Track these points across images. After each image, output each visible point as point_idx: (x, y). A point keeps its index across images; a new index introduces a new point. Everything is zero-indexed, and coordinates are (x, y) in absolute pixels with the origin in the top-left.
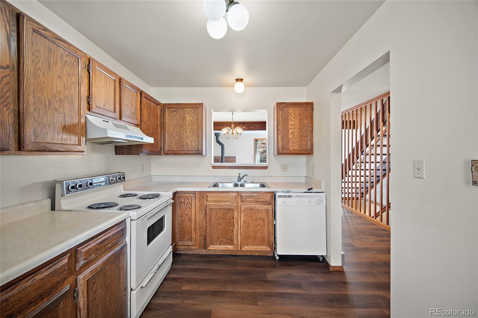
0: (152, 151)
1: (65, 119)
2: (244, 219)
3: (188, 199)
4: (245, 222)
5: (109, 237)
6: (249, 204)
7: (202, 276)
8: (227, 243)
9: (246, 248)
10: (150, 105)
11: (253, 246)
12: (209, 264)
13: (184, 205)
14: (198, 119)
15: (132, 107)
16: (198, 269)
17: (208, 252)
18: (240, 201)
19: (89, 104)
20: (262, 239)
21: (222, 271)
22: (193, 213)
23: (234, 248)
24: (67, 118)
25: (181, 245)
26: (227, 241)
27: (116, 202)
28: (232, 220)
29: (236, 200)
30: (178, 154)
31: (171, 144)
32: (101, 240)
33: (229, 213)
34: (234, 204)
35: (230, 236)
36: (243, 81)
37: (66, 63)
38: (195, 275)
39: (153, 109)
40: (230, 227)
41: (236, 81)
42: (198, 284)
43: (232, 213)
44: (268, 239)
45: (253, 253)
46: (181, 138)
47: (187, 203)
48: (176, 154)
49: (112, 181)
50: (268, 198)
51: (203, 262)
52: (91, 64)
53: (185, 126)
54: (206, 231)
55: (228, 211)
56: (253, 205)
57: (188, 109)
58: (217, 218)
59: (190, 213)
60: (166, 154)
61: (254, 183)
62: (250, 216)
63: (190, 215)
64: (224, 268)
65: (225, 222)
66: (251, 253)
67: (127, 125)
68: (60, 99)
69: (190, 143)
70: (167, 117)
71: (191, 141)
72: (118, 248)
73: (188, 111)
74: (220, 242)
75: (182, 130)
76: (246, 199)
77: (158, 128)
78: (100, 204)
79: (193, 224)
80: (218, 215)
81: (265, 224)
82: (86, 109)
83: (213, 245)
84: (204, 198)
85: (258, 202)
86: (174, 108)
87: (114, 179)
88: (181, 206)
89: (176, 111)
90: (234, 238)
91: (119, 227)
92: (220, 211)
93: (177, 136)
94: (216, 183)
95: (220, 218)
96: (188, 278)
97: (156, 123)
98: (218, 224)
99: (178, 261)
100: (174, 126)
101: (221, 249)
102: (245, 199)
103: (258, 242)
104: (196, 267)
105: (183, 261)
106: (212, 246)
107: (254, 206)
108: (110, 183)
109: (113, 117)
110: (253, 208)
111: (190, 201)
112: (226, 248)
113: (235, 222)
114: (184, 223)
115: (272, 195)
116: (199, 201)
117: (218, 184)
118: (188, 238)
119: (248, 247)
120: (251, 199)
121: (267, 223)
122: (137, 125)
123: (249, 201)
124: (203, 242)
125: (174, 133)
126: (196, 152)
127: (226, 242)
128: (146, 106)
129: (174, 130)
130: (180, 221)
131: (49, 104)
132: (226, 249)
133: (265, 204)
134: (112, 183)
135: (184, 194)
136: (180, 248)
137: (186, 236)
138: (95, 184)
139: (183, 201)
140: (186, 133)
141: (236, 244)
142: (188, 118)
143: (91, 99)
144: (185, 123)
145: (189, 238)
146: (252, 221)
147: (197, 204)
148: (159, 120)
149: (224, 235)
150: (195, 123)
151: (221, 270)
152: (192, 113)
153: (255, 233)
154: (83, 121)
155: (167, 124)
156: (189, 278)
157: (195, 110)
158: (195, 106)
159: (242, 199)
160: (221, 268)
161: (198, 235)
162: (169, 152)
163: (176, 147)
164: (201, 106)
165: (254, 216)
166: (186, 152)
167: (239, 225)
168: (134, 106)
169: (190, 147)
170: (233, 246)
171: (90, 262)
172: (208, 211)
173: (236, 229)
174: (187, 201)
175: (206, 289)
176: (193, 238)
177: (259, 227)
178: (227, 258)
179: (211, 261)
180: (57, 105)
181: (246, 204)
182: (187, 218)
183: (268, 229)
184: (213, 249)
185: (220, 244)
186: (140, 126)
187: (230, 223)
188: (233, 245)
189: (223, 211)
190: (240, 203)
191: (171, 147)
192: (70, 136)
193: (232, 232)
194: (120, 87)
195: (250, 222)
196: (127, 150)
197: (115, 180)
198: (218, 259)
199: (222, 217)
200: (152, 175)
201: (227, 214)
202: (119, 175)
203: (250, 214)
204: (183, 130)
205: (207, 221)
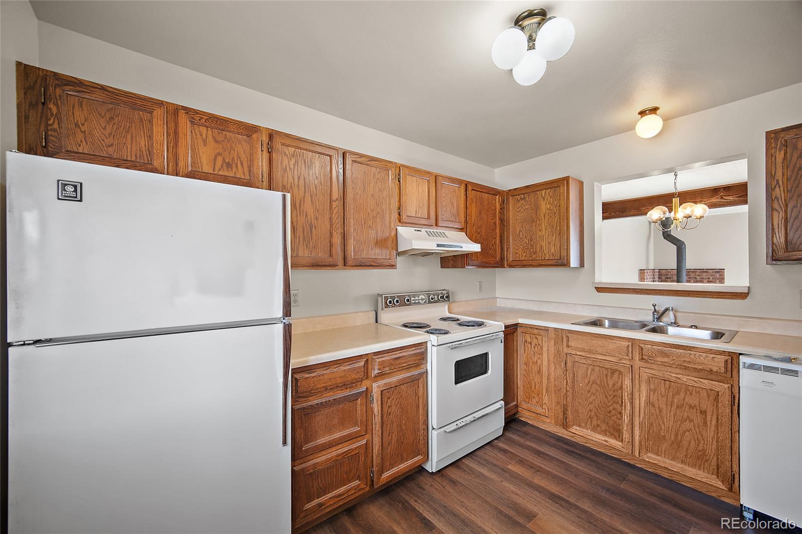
0: (484, 262)
1: (377, 235)
2: (648, 396)
3: (536, 338)
4: (649, 403)
5: (405, 356)
6: (662, 368)
7: (546, 466)
8: (608, 433)
9: (650, 457)
10: (482, 198)
11: (672, 460)
12: (566, 455)
13: (531, 348)
14: (559, 206)
15: (452, 208)
16: (544, 453)
17: (572, 437)
18: (637, 359)
19: (400, 215)
20: (700, 453)
21: (585, 475)
22: (545, 363)
23: (624, 448)
24: (379, 233)
25: (525, 408)
26: (608, 429)
27: (428, 324)
28: (620, 392)
29: (627, 356)
30: (527, 265)
31: (516, 251)
32: (395, 356)
33: (611, 377)
34: (624, 362)
35: (615, 422)
36: (658, 112)
37: (378, 181)
38: (535, 459)
39: (486, 203)
40: (614, 404)
41: (640, 116)
42: (534, 472)
43: (619, 378)
44: (718, 459)
45: (675, 476)
46: (531, 240)
47: (536, 345)
48: (524, 266)
49: (432, 299)
50: (718, 364)
51: (557, 448)
52: (401, 172)
53: (539, 220)
54: (567, 399)
55: (609, 374)
56: (673, 373)
57: (543, 192)
58: (587, 381)
59: (539, 362)
60: (511, 265)
61: (696, 327)
62: (663, 394)
63: (540, 365)
64: (592, 473)
65: (604, 392)
66: (670, 475)
67: (445, 232)
68: (373, 216)
69: (547, 248)
70: (511, 209)
71: (549, 243)
72: (415, 372)
73: (543, 195)
74: (593, 426)
75: (534, 227)
76: (653, 357)
77: (496, 228)
78: (413, 323)
79: (545, 381)
80: (589, 375)
81: (709, 423)
82: (397, 221)
83: (580, 426)
84: (563, 341)
85: (686, 368)
86: (521, 194)
87: (436, 297)
88: (526, 348)
89: (524, 198)
90: (623, 428)
91: (417, 349)
92: (593, 370)
93: (526, 237)
94: (600, 319)
95: (594, 382)
96: (521, 458)
97: (493, 221)
98: (589, 392)
99: (518, 431)
100: (521, 223)
101: (595, 439)
102: (650, 356)
103: (686, 456)
104: (542, 450)
105: (527, 434)
106: (578, 428)
107: (674, 375)
108: (430, 302)
109: (427, 224)
110: (673, 379)
111: (540, 342)
112: (606, 441)
113: (626, 398)
114: (531, 375)
115: (730, 361)
116: (555, 345)
117: (602, 320)
118: (537, 401)
119: (659, 458)
120: (665, 360)
121: (714, 422)
122: (461, 230)
123: (661, 362)
124: (561, 416)
125: (521, 233)
126: (557, 262)
127: (606, 429)
128: (474, 202)
129: (521, 228)
130: (525, 370)
131: (365, 223)
132: (605, 443)
133: (709, 377)
134: (432, 302)
135: (531, 330)
136: (524, 412)
137: (534, 397)
138: (413, 302)
139: (529, 340)
140: (540, 231)
141: (629, 442)
142: (544, 206)
143: (401, 210)
144: (538, 215)
145: (539, 401)
146: (669, 407)
147: (552, 350)
148: (497, 216)
149: (602, 416)
150: (555, 214)
151: (584, 473)
152: (551, 197)
153: (676, 435)
154: (393, 234)
155: (511, 220)
156: (523, 459)
157: (555, 190)
158: (555, 185)
159: (642, 355)
160: (586, 470)
161: (553, 401)
162: (515, 263)
163: (525, 254)
164: (566, 183)
165: (676, 397)
166: (540, 262)
167: (637, 406)
168: (455, 205)
169: (547, 255)
170: (620, 443)
171: (383, 374)
172: (569, 364)
173: (628, 412)
174: (535, 341)
175: (543, 485)
176: (545, 404)
177: (688, 425)
178: (608, 461)
179: (573, 452)
180: (370, 223)
181: (654, 366)
182: (535, 369)
183: (718, 438)
184: (579, 434)
185: (594, 429)
186: (465, 229)
187: (614, 396)
188: (622, 440)
189: (600, 371)
190: (637, 363)
191: (518, 254)
192: (382, 250)
193: (619, 416)
194: (436, 186)
195: (663, 406)
196: (452, 261)
197: (436, 299)
198: (588, 455)
199: (598, 382)
200: (497, 296)
201: (609, 378)
202: (441, 293)
203: (663, 390)
204: (536, 226)
205: (569, 382)
